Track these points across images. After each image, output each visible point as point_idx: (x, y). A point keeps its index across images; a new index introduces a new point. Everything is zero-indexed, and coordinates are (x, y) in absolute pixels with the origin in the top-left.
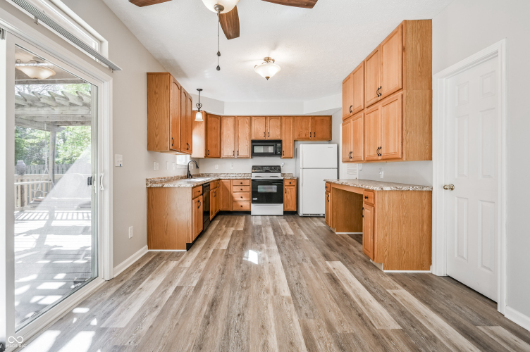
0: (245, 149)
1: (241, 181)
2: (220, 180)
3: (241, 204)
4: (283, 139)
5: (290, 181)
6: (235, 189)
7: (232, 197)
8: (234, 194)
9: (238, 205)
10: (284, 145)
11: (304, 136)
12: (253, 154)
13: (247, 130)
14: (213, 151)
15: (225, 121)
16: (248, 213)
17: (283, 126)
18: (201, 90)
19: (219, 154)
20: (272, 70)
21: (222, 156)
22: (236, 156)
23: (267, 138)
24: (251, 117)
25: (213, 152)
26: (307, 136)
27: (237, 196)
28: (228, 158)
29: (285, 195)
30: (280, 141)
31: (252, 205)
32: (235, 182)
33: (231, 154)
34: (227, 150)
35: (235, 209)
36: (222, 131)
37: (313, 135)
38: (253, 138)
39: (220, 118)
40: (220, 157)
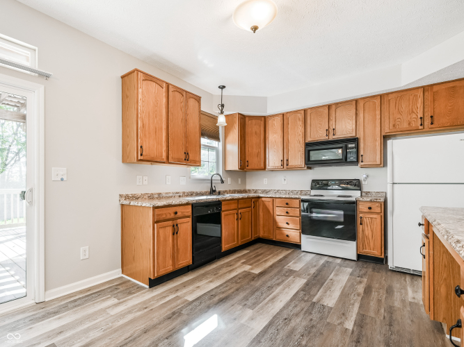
0: (297, 159)
1: (288, 201)
2: (259, 197)
3: (287, 232)
4: (360, 135)
5: (369, 205)
6: (278, 211)
7: (275, 222)
8: (278, 218)
9: (282, 234)
10: (362, 145)
11: (405, 126)
12: (310, 163)
13: (300, 129)
14: (254, 162)
15: (270, 122)
16: (298, 246)
17: (361, 115)
18: (224, 87)
19: (262, 166)
21: (267, 167)
22: (285, 166)
23: (332, 138)
25: (249, 164)
26: (413, 125)
27: (281, 221)
28: (275, 170)
29: (360, 228)
30: (355, 140)
31: (303, 236)
32: (277, 202)
33: (278, 164)
34: (273, 159)
35: (278, 238)
36: (267, 135)
37: (427, 122)
38: (309, 140)
39: (264, 120)
40: (265, 169)
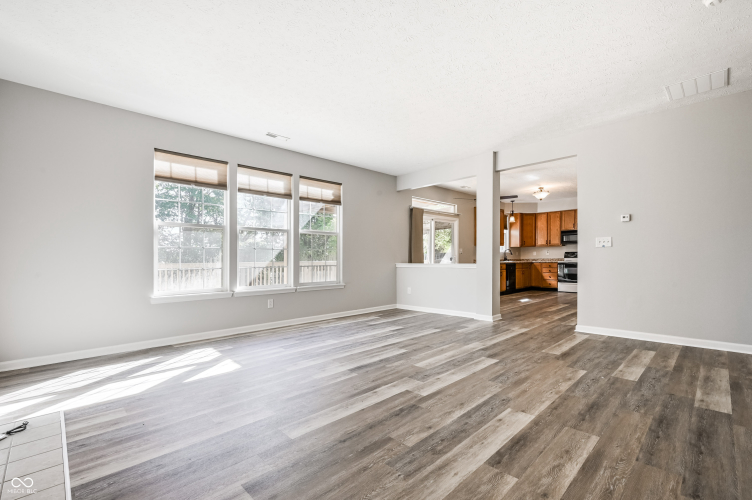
0: (556, 240)
1: (549, 264)
2: (532, 263)
3: (549, 282)
6: (544, 270)
7: (542, 277)
8: (544, 275)
9: (547, 283)
12: (563, 243)
13: (558, 223)
15: (539, 217)
16: (556, 290)
19: (533, 244)
20: (543, 195)
21: (537, 245)
22: (549, 244)
24: (561, 212)
25: (528, 242)
27: (546, 276)
28: (542, 246)
31: (559, 283)
32: (544, 265)
33: (544, 243)
34: (541, 240)
35: (544, 286)
36: (537, 225)
38: (563, 229)
39: (535, 216)
40: (535, 245)
